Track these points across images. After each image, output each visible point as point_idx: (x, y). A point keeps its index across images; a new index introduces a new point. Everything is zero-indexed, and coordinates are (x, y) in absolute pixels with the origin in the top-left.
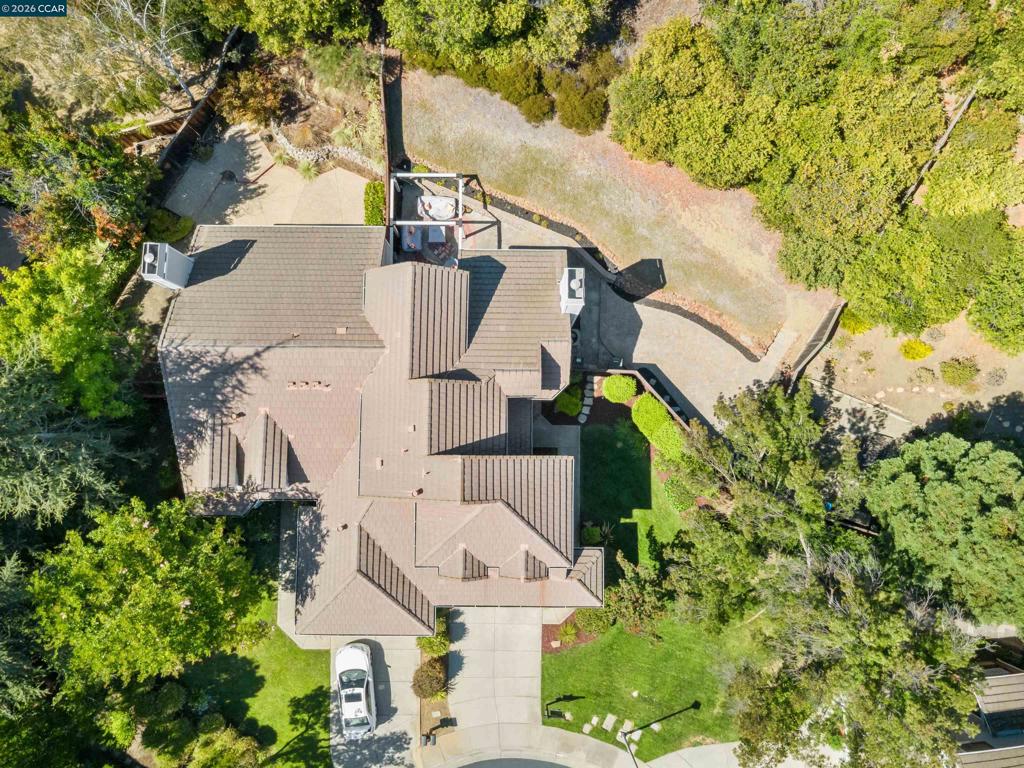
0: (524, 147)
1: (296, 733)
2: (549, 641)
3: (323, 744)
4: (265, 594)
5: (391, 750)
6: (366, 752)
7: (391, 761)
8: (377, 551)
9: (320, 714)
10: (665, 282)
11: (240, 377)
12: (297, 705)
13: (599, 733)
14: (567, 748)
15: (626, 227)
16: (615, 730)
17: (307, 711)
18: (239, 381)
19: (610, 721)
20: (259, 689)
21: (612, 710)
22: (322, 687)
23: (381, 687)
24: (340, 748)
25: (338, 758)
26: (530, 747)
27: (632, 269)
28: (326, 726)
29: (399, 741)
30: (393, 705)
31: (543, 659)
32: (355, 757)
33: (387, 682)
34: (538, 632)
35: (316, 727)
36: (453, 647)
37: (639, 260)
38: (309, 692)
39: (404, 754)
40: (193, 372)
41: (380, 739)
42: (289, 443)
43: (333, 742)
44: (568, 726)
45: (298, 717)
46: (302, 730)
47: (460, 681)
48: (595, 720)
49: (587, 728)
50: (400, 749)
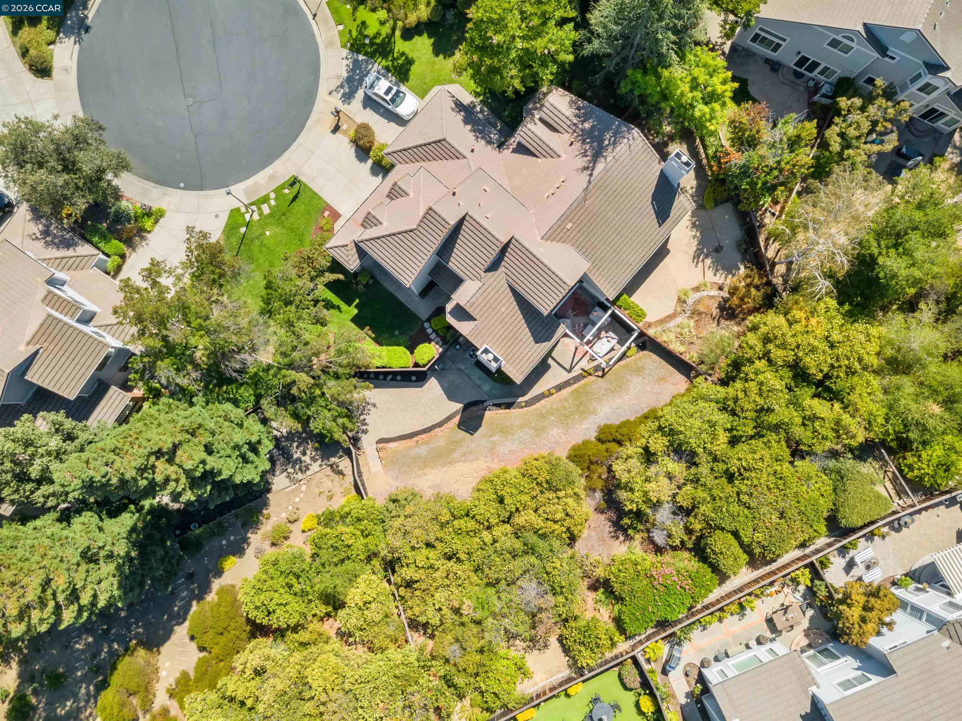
0: (595, 413)
1: (396, 50)
2: (331, 212)
3: (380, 60)
4: (478, 90)
5: (347, 91)
6: (357, 77)
7: (342, 86)
8: (447, 157)
9: (395, 70)
10: (459, 428)
11: (589, 158)
12: (410, 62)
13: (265, 199)
14: (272, 178)
15: (506, 431)
16: (259, 209)
17: (403, 65)
18: (587, 156)
19: (266, 210)
20: (433, 50)
21: (270, 215)
22: (407, 81)
23: (382, 110)
24: (370, 66)
25: (367, 62)
26: (289, 159)
27: (482, 417)
28: (387, 69)
29: (348, 97)
30: (368, 109)
31: (325, 202)
32: (360, 70)
33: (382, 115)
34: (340, 211)
35: (390, 63)
36: (370, 162)
37: (483, 424)
38: (411, 73)
39: (340, 95)
40: (611, 137)
41: (357, 89)
42: (537, 157)
43: (376, 64)
44: (282, 187)
45: (403, 58)
46: (395, 55)
47: (351, 151)
48: (273, 203)
49: (273, 195)
50: (344, 95)
